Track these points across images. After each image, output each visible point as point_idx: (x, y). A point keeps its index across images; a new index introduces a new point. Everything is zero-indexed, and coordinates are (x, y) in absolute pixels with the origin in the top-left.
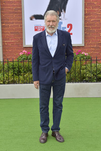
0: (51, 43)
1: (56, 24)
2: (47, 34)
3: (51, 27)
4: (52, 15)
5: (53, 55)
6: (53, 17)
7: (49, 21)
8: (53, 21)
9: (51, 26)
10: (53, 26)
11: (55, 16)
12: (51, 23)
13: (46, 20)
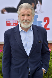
0: (25, 39)
1: (31, 18)
2: (21, 29)
3: (26, 22)
4: (27, 8)
5: (28, 53)
6: (28, 11)
7: (24, 15)
8: (28, 15)
9: (26, 20)
10: (28, 21)
11: (30, 10)
12: (26, 18)
13: (19, 14)
